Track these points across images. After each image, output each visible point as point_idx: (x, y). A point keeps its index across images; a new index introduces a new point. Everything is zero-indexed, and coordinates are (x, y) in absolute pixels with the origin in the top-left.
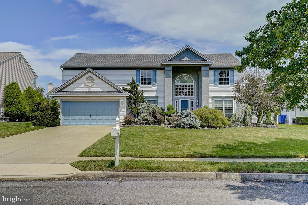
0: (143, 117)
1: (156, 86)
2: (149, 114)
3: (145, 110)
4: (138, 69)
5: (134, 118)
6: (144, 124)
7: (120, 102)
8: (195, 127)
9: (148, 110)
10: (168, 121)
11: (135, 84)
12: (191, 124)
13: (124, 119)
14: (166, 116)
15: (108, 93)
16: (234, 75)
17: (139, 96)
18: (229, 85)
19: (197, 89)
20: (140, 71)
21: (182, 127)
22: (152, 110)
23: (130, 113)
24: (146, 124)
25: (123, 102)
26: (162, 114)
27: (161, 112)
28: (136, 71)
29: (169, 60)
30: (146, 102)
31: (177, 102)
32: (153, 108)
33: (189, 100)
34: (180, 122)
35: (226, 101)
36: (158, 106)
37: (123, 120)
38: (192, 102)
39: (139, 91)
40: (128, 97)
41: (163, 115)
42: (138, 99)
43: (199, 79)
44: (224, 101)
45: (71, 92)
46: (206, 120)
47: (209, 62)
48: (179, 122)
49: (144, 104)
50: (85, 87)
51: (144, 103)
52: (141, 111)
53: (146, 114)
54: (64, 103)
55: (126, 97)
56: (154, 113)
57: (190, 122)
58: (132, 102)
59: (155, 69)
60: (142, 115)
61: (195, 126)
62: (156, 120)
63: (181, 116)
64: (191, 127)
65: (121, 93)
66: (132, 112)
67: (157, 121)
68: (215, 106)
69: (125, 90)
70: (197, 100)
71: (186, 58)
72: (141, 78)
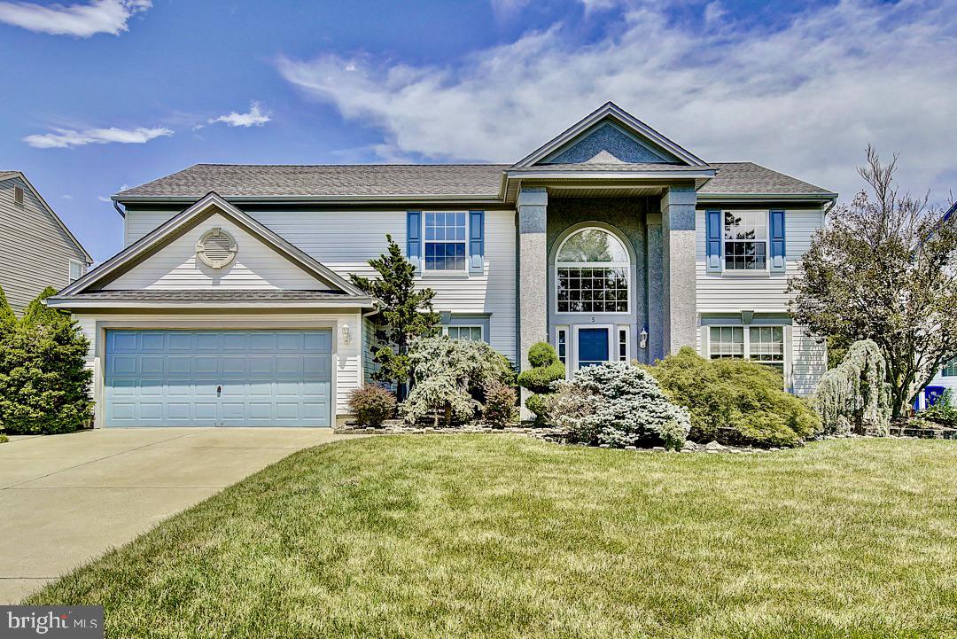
0: (429, 392)
1: (481, 274)
2: (454, 383)
3: (437, 365)
4: (412, 208)
5: (394, 400)
6: (436, 424)
7: (339, 331)
8: (667, 442)
9: (451, 364)
10: (532, 408)
11: (400, 260)
12: (648, 426)
13: (351, 403)
14: (522, 388)
15: (288, 295)
16: (786, 229)
17: (418, 310)
18: (768, 270)
19: (642, 283)
20: (419, 215)
21: (603, 442)
22: (465, 364)
23: (378, 377)
24: (442, 424)
25: (351, 334)
26: (508, 383)
27: (503, 373)
28: (405, 217)
29: (536, 164)
30: (445, 332)
31: (562, 334)
32: (473, 358)
33: (610, 327)
34: (596, 419)
35: (755, 331)
36: (491, 348)
37: (347, 406)
38: (623, 334)
39: (416, 293)
40: (370, 314)
41: (514, 385)
42: (410, 320)
43: (650, 247)
44: (746, 332)
45: (141, 292)
46: (714, 407)
47: (698, 168)
48: (589, 419)
49: (434, 342)
50: (199, 272)
51: (436, 335)
52: (420, 367)
53: (442, 380)
54: (113, 337)
55: (364, 311)
56: (476, 375)
57: (643, 416)
58: (389, 333)
59: (478, 207)
60: (427, 385)
61: (669, 436)
62: (482, 408)
63: (595, 391)
64: (648, 440)
65: (341, 296)
66: (387, 371)
67: (490, 411)
68: (713, 348)
69: (361, 285)
70: (642, 327)
71: (602, 153)
72: (424, 241)
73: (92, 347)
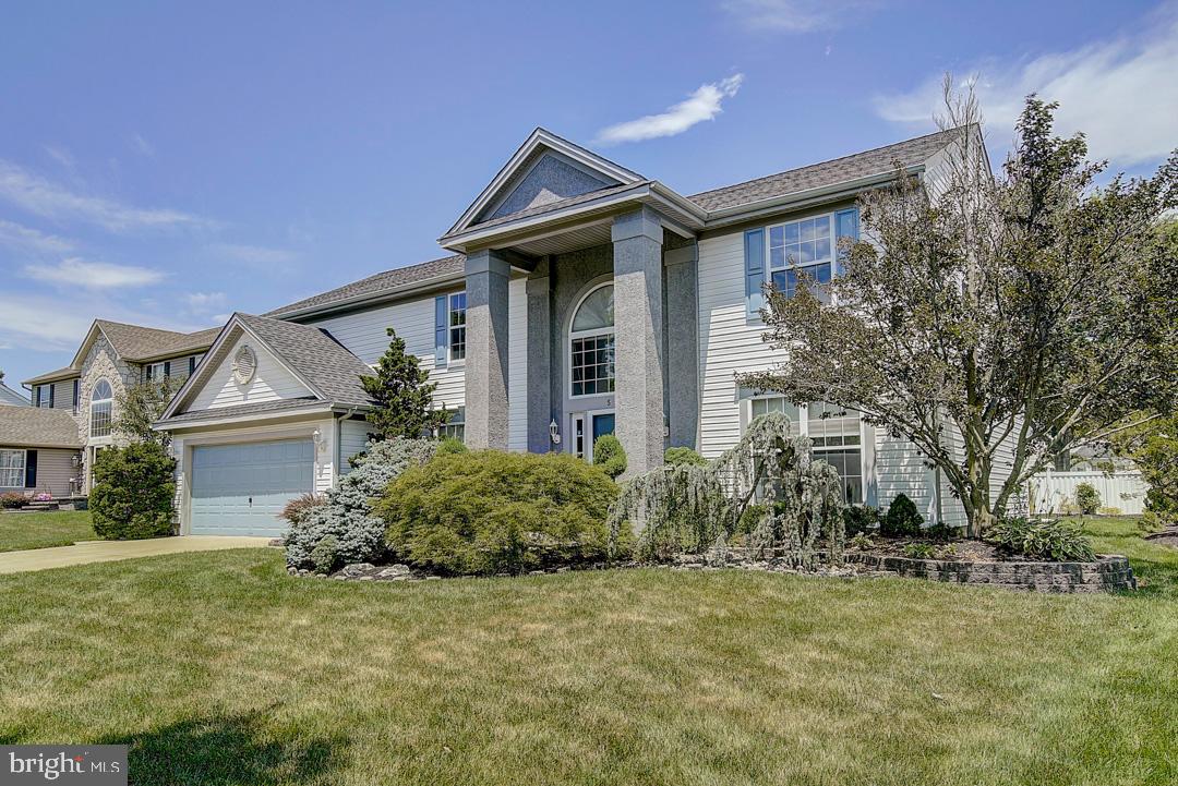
4: (440, 293)
15: (281, 405)
20: (445, 299)
25: (327, 440)
28: (435, 304)
29: (472, 224)
31: (580, 425)
47: (630, 187)
50: (236, 389)
54: (197, 453)
65: (313, 401)
71: (542, 193)
72: (450, 328)
73: (180, 464)
